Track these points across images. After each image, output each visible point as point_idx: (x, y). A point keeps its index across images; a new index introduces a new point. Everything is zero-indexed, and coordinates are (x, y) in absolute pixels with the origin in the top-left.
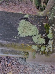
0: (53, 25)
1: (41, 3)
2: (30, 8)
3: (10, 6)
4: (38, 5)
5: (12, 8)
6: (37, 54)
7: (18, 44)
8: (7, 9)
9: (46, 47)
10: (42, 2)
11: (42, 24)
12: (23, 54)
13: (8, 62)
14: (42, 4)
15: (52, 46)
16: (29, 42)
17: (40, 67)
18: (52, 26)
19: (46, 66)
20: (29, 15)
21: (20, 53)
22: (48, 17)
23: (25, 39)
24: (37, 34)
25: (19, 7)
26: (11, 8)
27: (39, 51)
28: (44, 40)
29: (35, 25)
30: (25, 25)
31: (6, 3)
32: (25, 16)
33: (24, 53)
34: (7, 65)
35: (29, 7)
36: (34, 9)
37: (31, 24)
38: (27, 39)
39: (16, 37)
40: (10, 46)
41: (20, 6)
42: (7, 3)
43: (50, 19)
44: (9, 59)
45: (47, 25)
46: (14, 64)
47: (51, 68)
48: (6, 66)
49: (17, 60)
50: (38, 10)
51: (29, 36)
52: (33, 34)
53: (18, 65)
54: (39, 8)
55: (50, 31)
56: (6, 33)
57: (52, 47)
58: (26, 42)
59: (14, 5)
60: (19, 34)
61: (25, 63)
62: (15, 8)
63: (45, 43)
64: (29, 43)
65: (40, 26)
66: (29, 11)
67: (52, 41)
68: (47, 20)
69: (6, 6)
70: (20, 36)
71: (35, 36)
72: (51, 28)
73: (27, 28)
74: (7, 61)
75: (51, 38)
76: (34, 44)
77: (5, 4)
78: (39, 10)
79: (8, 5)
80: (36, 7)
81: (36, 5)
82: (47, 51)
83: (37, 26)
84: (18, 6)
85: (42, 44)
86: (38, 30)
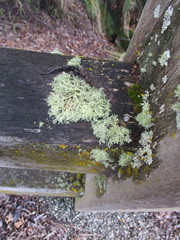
0: (152, 87)
1: (122, 25)
2: (86, 41)
3: (24, 34)
4: (112, 32)
5: (30, 40)
6: (110, 180)
7: (48, 146)
8: (14, 43)
9: (134, 152)
10: (125, 23)
11: (120, 84)
12: (66, 186)
13: (14, 213)
14: (126, 27)
15: (151, 148)
16: (81, 137)
17: (123, 230)
18: (150, 90)
19: (142, 224)
20: (82, 59)
21: (56, 182)
22: (138, 66)
23: (69, 131)
24: (107, 114)
25: (53, 36)
26: (26, 38)
27: (113, 168)
28: (127, 131)
29: (99, 88)
30: (71, 89)
31: (12, 23)
32: (70, 63)
33: (69, 182)
34: (13, 225)
35: (84, 36)
36: (101, 42)
37: (87, 86)
38: (76, 129)
39: (41, 124)
40: (22, 155)
41: (56, 34)
42: (15, 22)
43: (143, 70)
44: (18, 205)
45: (135, 89)
46: (35, 220)
47: (156, 229)
48: (9, 227)
49: (47, 206)
50: (112, 47)
51: (81, 121)
52: (95, 115)
53: (50, 224)
54: (117, 41)
55: (146, 106)
56: (10, 112)
57: (150, 151)
58: (73, 138)
59: (36, 29)
60: (50, 114)
61: (72, 216)
62: (40, 40)
63: (129, 141)
64: (81, 143)
65: (116, 90)
66: (84, 51)
67: (151, 132)
68: (135, 74)
69: (11, 34)
70: (54, 122)
71: (99, 121)
72: (147, 95)
73: (75, 96)
74: (13, 211)
75: (147, 127)
76: (96, 144)
77: (8, 27)
78: (116, 45)
79: (17, 29)
80: (106, 36)
81: (107, 30)
82: (136, 165)
83: (106, 92)
84: (49, 33)
85: (122, 143)
86: (109, 104)
